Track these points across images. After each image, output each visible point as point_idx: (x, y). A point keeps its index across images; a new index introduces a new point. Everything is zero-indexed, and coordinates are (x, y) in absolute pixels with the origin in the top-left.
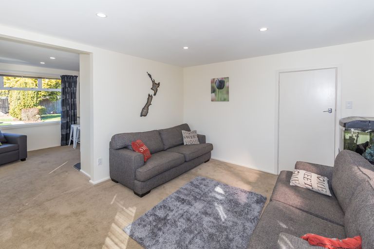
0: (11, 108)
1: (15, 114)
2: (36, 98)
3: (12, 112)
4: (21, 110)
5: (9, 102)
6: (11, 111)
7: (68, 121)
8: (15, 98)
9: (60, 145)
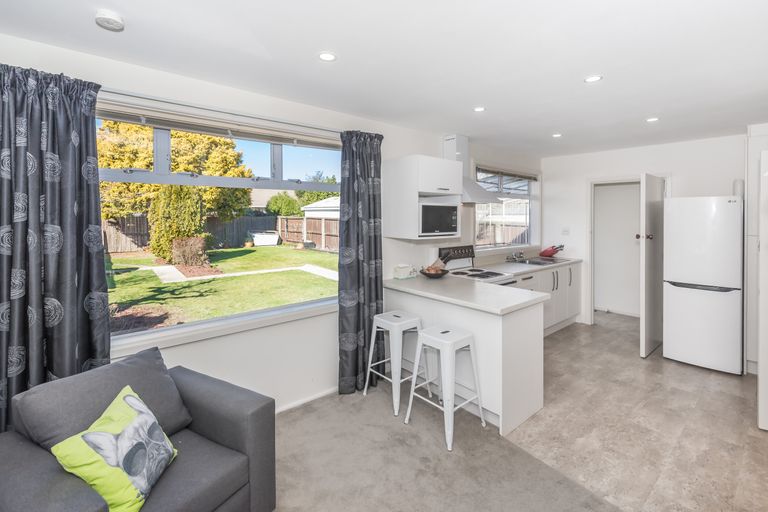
0: (154, 236)
1: (159, 250)
2: (199, 215)
3: (155, 246)
4: (171, 241)
5: (150, 224)
6: (153, 242)
7: (362, 301)
8: (161, 215)
9: (335, 388)
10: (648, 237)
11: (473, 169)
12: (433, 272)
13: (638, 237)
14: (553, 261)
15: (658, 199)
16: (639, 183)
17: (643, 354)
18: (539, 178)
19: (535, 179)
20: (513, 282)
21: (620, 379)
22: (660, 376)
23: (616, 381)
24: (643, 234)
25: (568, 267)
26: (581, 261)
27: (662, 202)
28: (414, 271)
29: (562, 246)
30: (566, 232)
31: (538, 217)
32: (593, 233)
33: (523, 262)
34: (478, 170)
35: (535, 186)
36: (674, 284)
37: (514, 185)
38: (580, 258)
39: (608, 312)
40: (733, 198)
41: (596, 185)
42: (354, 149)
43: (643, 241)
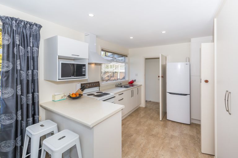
7: (20, 118)
10: (162, 77)
11: (100, 50)
12: (74, 96)
13: (159, 77)
14: (133, 86)
15: (165, 64)
16: (159, 58)
17: (161, 119)
18: (128, 56)
19: (127, 56)
20: (114, 97)
21: (153, 133)
22: (167, 129)
23: (152, 135)
24: (160, 76)
25: (137, 88)
26: (141, 85)
27: (166, 64)
28: (64, 96)
29: (135, 80)
30: (137, 75)
31: (128, 70)
32: (145, 75)
33: (122, 87)
34: (102, 50)
35: (127, 59)
36: (170, 93)
37: (120, 59)
38: (141, 84)
39: (150, 101)
40: (187, 63)
41: (146, 59)
42: (14, 28)
43: (160, 78)
